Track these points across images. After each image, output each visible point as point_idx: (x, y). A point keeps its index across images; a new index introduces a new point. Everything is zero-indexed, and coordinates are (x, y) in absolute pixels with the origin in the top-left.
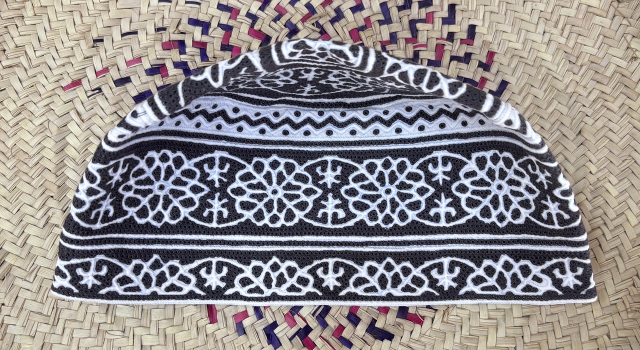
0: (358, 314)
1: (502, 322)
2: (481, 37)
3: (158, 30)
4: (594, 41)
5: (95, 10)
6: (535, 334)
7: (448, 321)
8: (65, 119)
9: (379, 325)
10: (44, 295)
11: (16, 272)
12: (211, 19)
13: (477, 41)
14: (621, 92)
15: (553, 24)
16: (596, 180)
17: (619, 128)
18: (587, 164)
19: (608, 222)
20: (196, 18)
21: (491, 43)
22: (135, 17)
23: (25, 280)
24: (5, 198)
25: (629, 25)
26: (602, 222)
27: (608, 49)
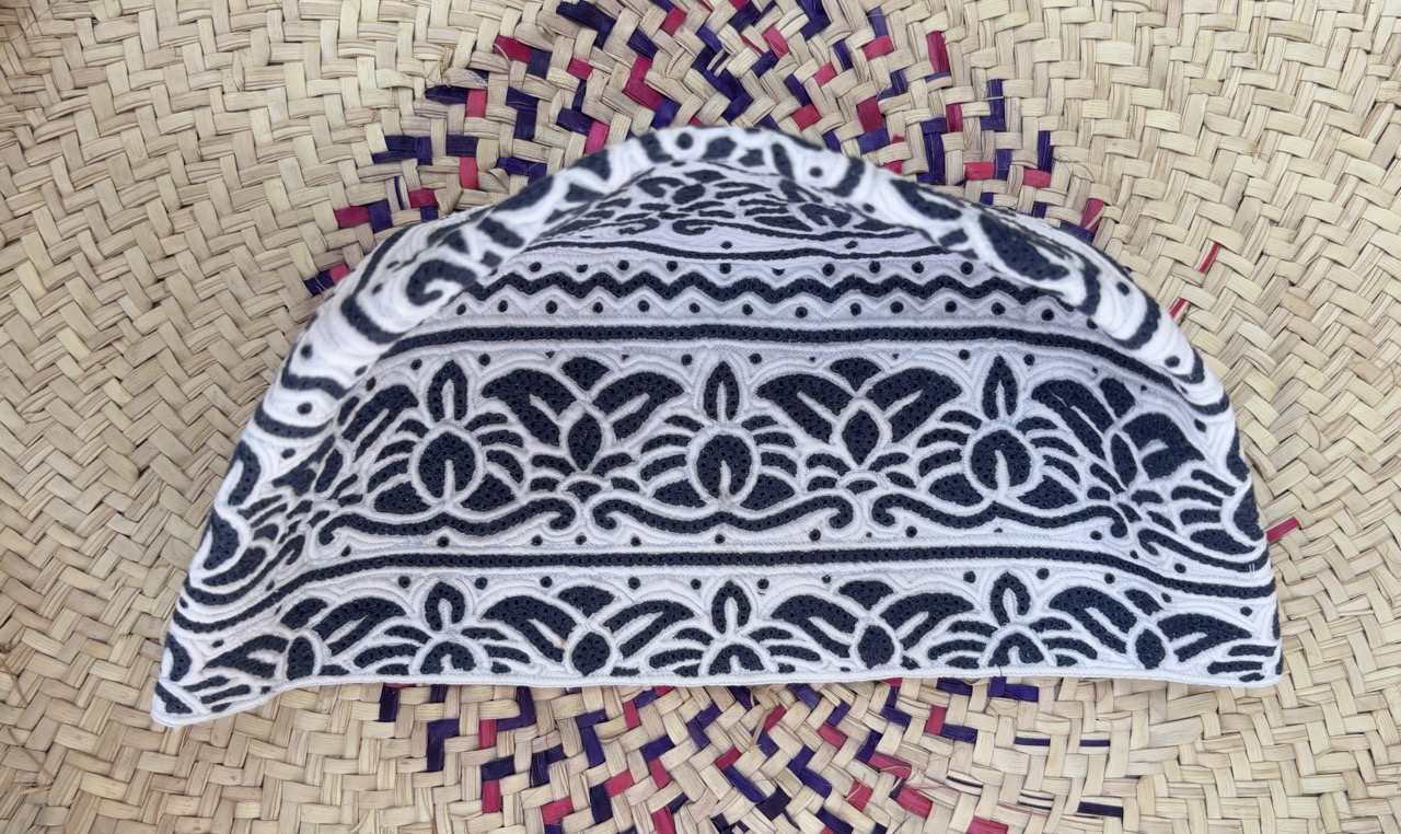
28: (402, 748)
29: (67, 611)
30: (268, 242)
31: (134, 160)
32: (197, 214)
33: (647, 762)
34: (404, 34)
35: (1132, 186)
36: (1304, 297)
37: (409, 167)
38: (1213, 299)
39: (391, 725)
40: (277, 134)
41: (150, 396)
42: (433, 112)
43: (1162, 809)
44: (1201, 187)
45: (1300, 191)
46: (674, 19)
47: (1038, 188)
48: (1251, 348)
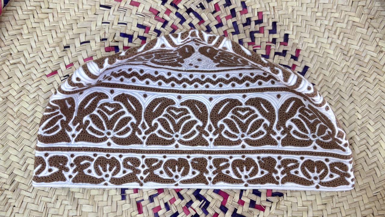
0: (226, 206)
1: (310, 208)
2: (292, 41)
3: (102, 40)
4: (357, 42)
5: (64, 29)
6: (330, 215)
7: (279, 209)
8: (48, 94)
9: (239, 212)
10: (39, 200)
11: (21, 186)
12: (134, 33)
13: (290, 43)
14: (374, 72)
15: (333, 32)
16: (361, 123)
17: (373, 92)
18: (356, 114)
19: (370, 147)
20: (124, 33)
21: (297, 44)
22: (88, 32)
23: (27, 191)
24: (14, 142)
25: (377, 32)
26: (366, 147)
27: (365, 46)
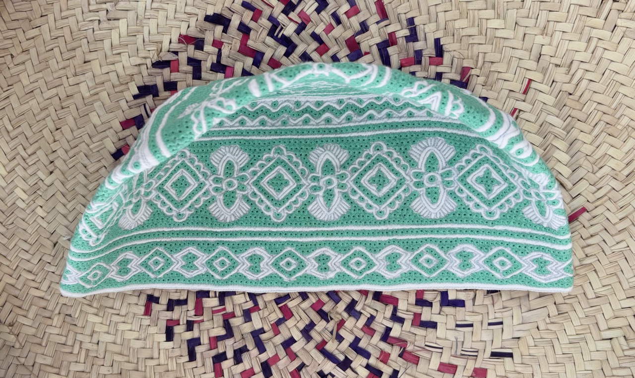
28: (177, 352)
29: (33, 306)
30: (94, 139)
31: (36, 112)
32: (63, 132)
33: (285, 349)
34: (140, 41)
35: (484, 58)
36: (577, 99)
37: (149, 99)
38: (531, 106)
39: (171, 342)
40: (92, 92)
41: (54, 212)
42: (157, 73)
43: (532, 352)
44: (519, 54)
45: (569, 48)
46: (257, 14)
47: (437, 65)
48: (553, 127)
